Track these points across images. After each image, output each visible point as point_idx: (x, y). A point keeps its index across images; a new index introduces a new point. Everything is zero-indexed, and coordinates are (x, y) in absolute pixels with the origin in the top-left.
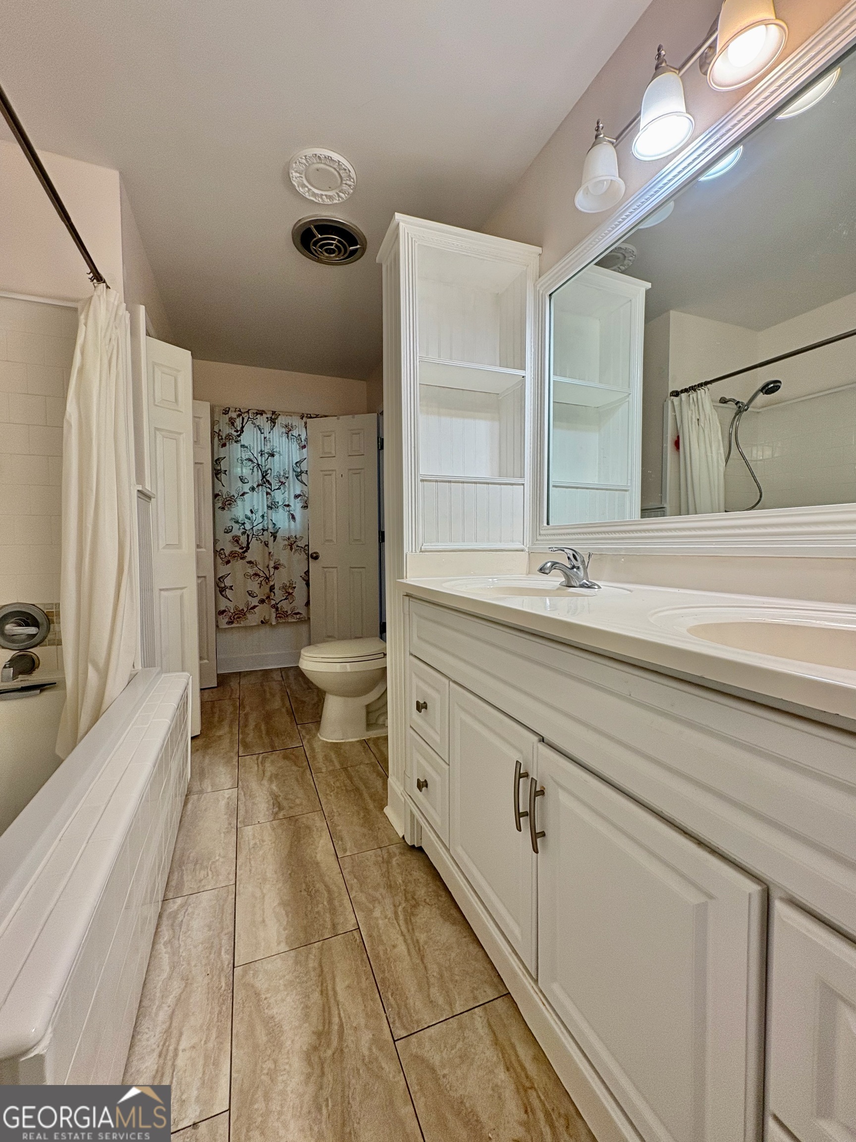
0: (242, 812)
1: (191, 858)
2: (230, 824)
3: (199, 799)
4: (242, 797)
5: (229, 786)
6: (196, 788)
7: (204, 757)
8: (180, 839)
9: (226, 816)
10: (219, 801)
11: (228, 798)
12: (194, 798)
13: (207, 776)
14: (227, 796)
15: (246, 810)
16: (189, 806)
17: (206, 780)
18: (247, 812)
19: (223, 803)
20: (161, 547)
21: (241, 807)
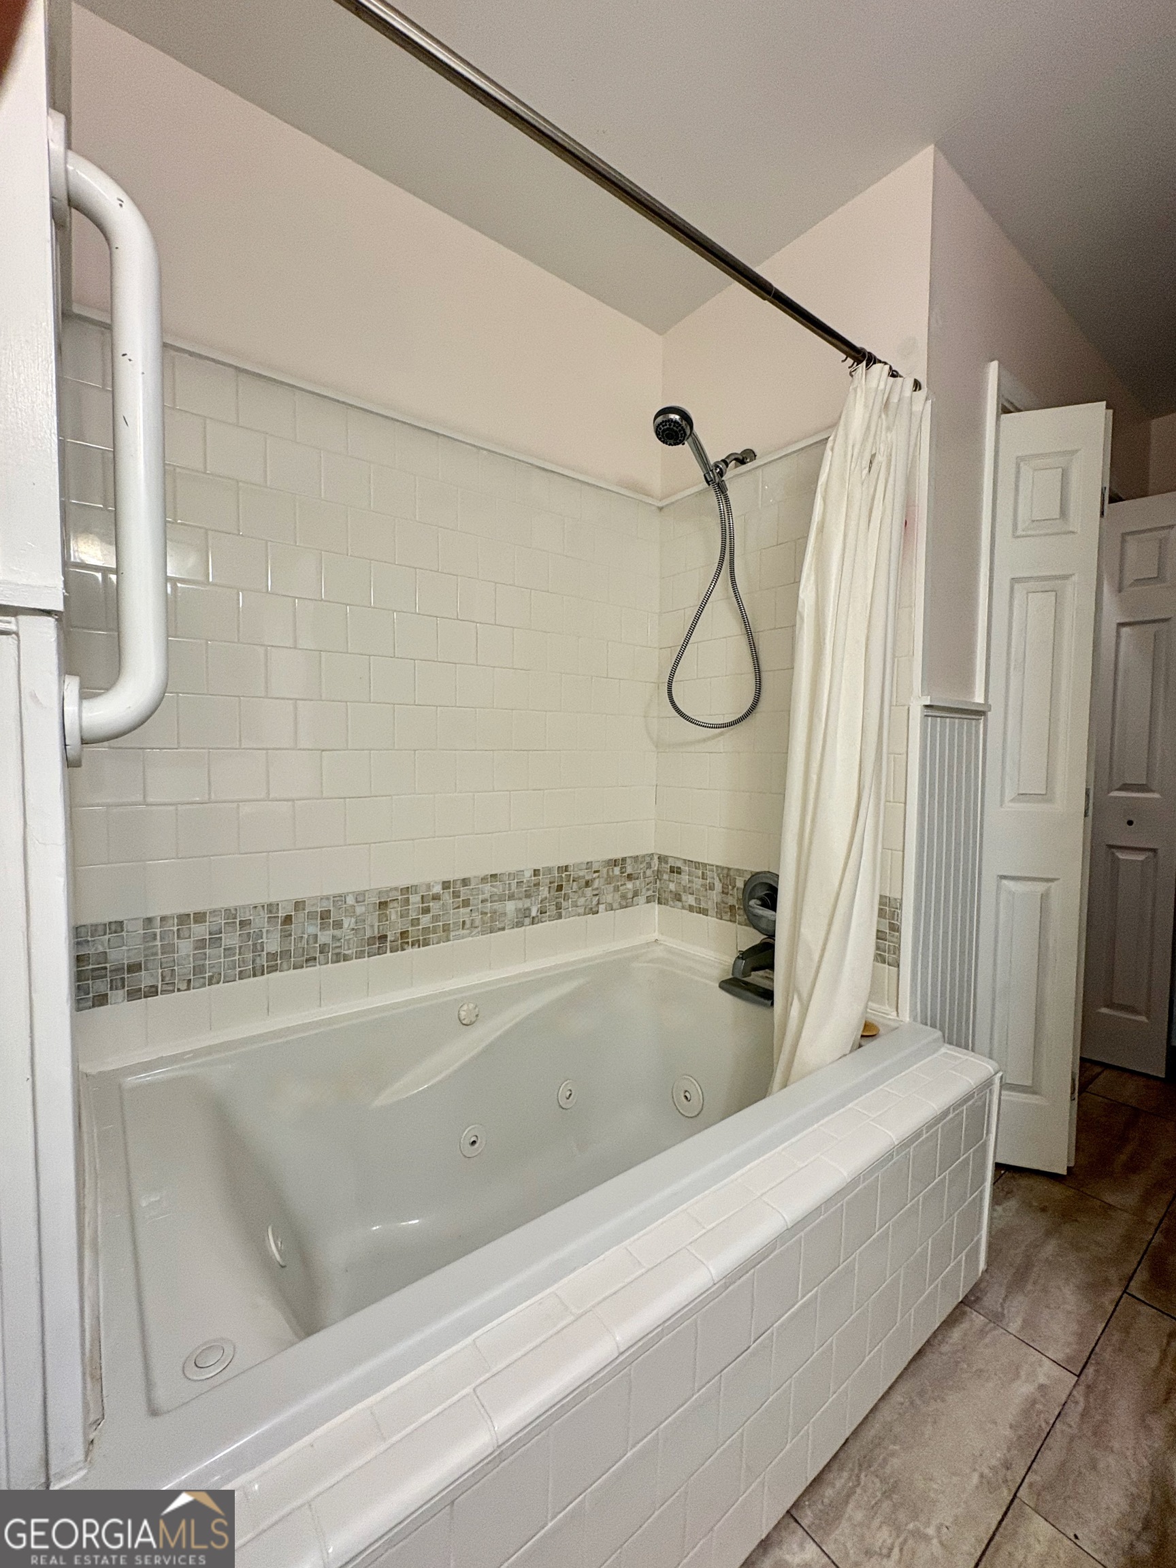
0: (1050, 1459)
1: (888, 1470)
2: (1007, 1466)
3: (982, 1333)
4: (1073, 1416)
5: (1059, 1357)
6: (992, 1299)
7: (1048, 1234)
8: (897, 1397)
9: (1008, 1432)
10: (1017, 1376)
11: (1042, 1387)
12: (976, 1319)
13: (1029, 1287)
14: (1042, 1380)
15: (1063, 1464)
16: (956, 1334)
17: (1021, 1298)
18: (1062, 1467)
19: (1024, 1389)
20: (1007, 798)
21: (1057, 1441)
